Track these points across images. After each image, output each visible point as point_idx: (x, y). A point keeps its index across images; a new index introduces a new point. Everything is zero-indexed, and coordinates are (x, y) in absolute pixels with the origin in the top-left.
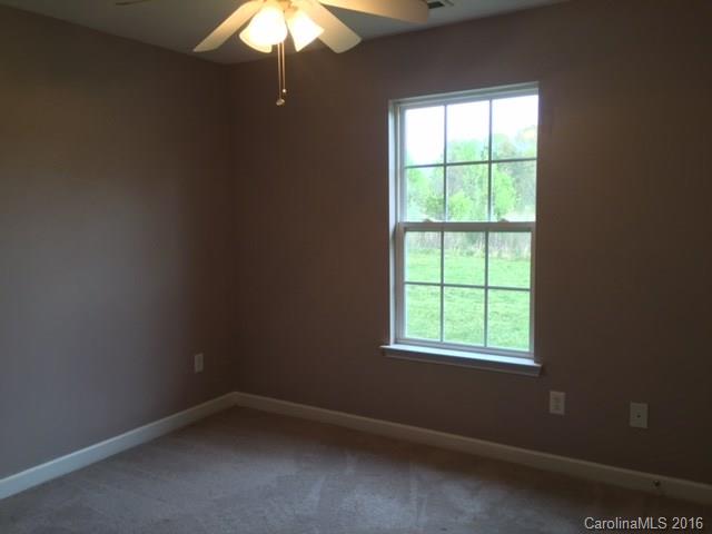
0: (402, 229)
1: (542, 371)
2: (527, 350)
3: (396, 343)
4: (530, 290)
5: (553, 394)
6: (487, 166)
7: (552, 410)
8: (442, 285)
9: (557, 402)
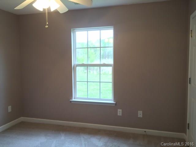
0: (76, 66)
1: (116, 104)
2: (111, 99)
3: (74, 99)
4: (112, 82)
5: (119, 110)
6: (99, 48)
7: (118, 115)
8: (87, 82)
9: (120, 112)
